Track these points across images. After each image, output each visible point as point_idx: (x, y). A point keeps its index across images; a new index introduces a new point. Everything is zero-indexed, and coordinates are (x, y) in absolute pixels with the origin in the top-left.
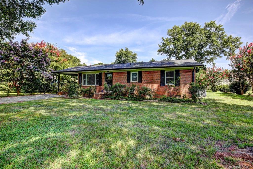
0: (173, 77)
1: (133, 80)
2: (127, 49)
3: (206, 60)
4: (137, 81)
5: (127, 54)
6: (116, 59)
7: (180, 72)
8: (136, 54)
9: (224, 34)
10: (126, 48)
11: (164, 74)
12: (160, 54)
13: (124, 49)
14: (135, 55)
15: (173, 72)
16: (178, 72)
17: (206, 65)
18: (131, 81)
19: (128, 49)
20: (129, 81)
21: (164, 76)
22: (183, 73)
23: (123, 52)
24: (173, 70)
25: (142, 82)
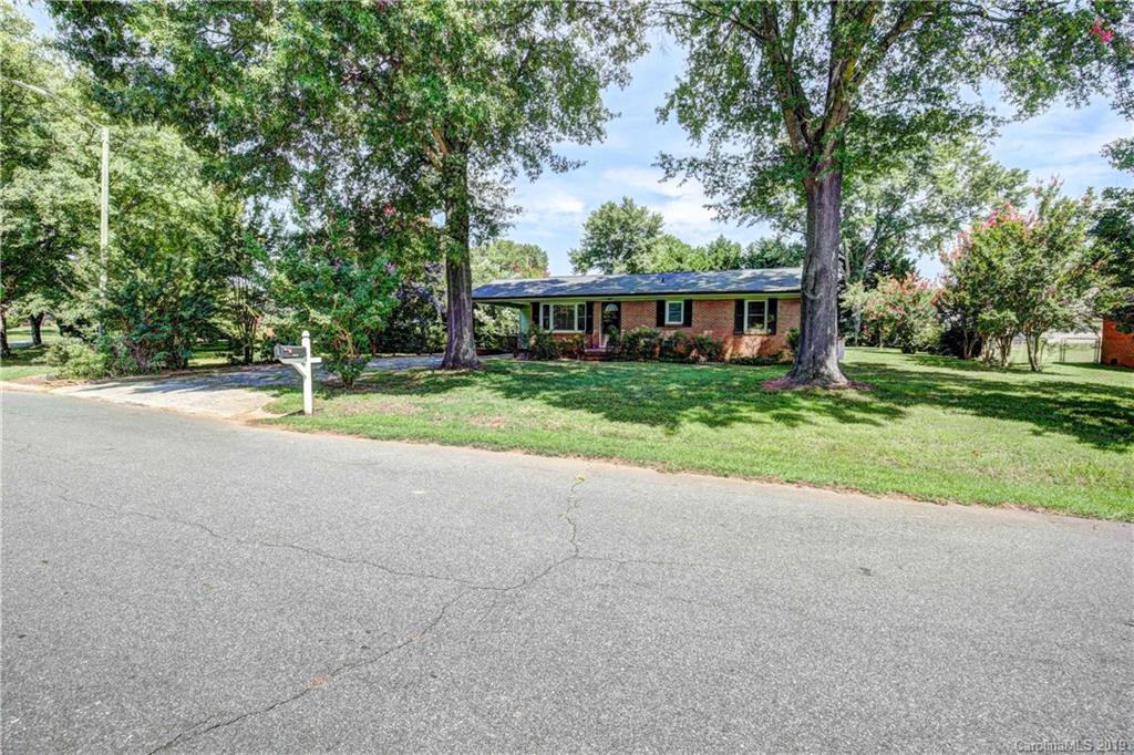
0: (763, 313)
1: (670, 320)
2: (628, 204)
3: (915, 244)
4: (682, 322)
5: (630, 221)
6: (584, 237)
7: (779, 303)
8: (661, 218)
9: (982, 153)
10: (625, 200)
11: (743, 307)
12: (747, 222)
13: (619, 203)
14: (657, 223)
15: (763, 303)
16: (773, 303)
17: (914, 262)
18: (667, 322)
19: (631, 201)
20: (660, 322)
21: (743, 313)
22: (785, 308)
23: (614, 215)
24: (764, 299)
25: (693, 324)
